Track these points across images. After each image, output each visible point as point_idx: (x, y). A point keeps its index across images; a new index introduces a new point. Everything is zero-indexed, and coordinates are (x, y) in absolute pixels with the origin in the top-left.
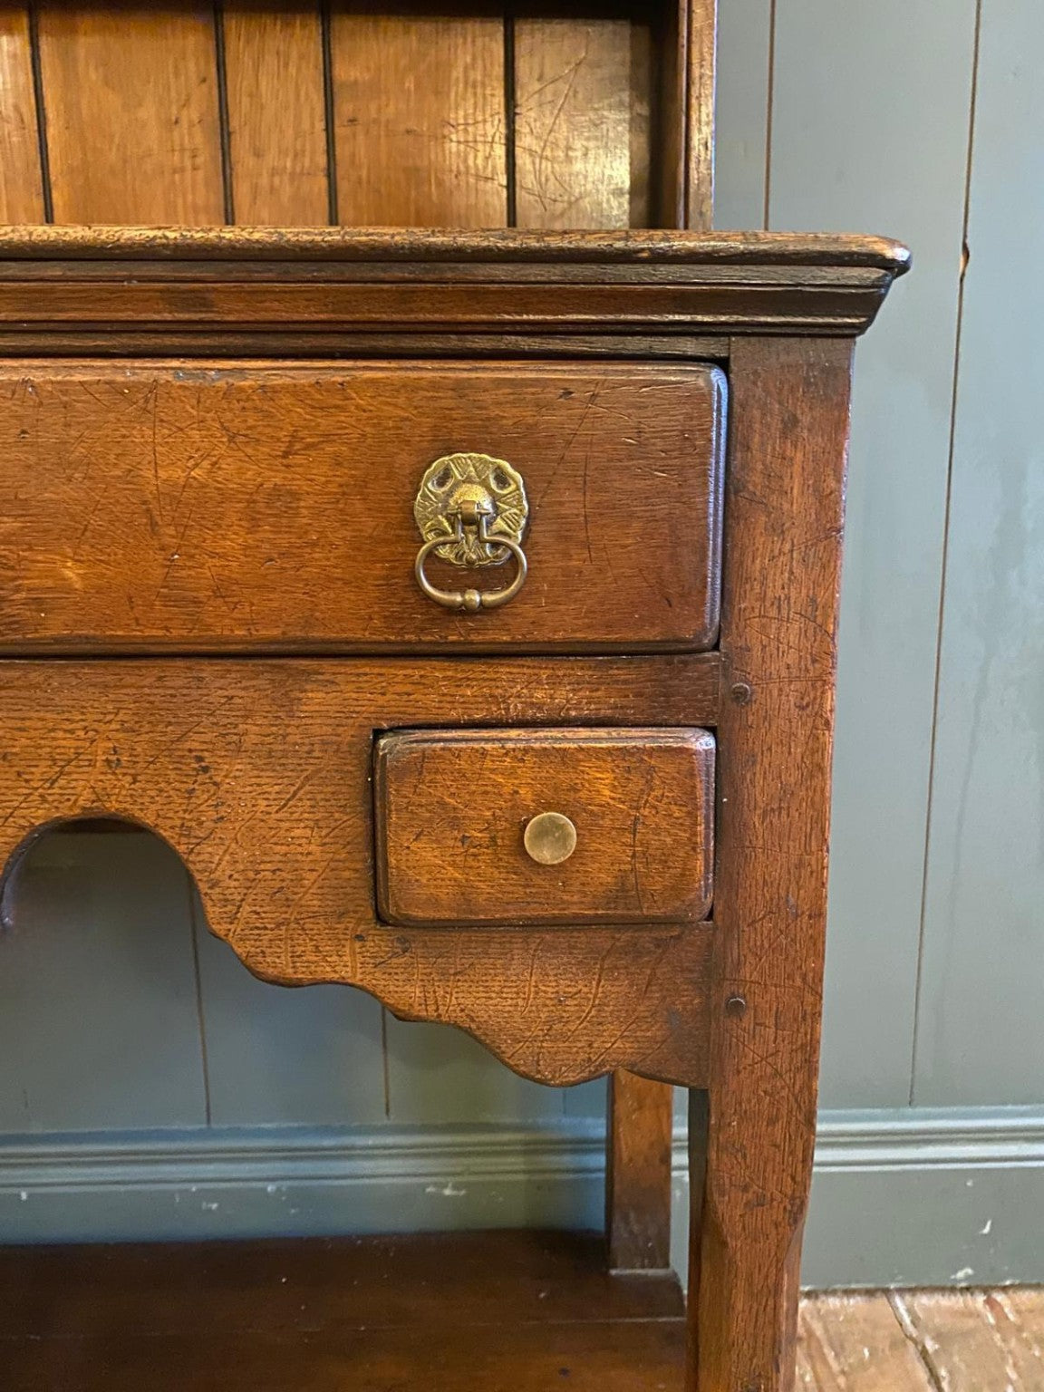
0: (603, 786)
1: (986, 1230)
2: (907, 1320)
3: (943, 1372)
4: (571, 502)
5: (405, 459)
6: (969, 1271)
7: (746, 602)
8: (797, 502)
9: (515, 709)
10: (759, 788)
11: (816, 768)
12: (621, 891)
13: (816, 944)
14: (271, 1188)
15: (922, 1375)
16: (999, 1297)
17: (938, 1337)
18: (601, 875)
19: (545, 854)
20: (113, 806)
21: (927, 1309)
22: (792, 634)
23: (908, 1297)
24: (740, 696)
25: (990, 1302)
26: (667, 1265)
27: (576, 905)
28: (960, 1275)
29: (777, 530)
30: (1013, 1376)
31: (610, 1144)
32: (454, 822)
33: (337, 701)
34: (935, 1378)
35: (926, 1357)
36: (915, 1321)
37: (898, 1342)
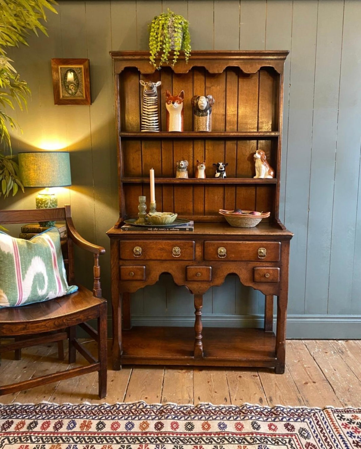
4: (269, 251)
5: (257, 248)
7: (282, 258)
8: (286, 251)
9: (264, 266)
10: (283, 272)
11: (287, 271)
12: (273, 280)
13: (288, 285)
16: (317, 341)
17: (308, 344)
18: (271, 278)
19: (267, 277)
20: (234, 272)
21: (307, 342)
22: (286, 261)
24: (282, 265)
25: (315, 341)
26: (272, 331)
27: (269, 281)
28: (311, 337)
29: (285, 253)
32: (260, 274)
33: (251, 265)
34: (307, 347)
35: (306, 345)
36: (305, 342)
37: (303, 344)
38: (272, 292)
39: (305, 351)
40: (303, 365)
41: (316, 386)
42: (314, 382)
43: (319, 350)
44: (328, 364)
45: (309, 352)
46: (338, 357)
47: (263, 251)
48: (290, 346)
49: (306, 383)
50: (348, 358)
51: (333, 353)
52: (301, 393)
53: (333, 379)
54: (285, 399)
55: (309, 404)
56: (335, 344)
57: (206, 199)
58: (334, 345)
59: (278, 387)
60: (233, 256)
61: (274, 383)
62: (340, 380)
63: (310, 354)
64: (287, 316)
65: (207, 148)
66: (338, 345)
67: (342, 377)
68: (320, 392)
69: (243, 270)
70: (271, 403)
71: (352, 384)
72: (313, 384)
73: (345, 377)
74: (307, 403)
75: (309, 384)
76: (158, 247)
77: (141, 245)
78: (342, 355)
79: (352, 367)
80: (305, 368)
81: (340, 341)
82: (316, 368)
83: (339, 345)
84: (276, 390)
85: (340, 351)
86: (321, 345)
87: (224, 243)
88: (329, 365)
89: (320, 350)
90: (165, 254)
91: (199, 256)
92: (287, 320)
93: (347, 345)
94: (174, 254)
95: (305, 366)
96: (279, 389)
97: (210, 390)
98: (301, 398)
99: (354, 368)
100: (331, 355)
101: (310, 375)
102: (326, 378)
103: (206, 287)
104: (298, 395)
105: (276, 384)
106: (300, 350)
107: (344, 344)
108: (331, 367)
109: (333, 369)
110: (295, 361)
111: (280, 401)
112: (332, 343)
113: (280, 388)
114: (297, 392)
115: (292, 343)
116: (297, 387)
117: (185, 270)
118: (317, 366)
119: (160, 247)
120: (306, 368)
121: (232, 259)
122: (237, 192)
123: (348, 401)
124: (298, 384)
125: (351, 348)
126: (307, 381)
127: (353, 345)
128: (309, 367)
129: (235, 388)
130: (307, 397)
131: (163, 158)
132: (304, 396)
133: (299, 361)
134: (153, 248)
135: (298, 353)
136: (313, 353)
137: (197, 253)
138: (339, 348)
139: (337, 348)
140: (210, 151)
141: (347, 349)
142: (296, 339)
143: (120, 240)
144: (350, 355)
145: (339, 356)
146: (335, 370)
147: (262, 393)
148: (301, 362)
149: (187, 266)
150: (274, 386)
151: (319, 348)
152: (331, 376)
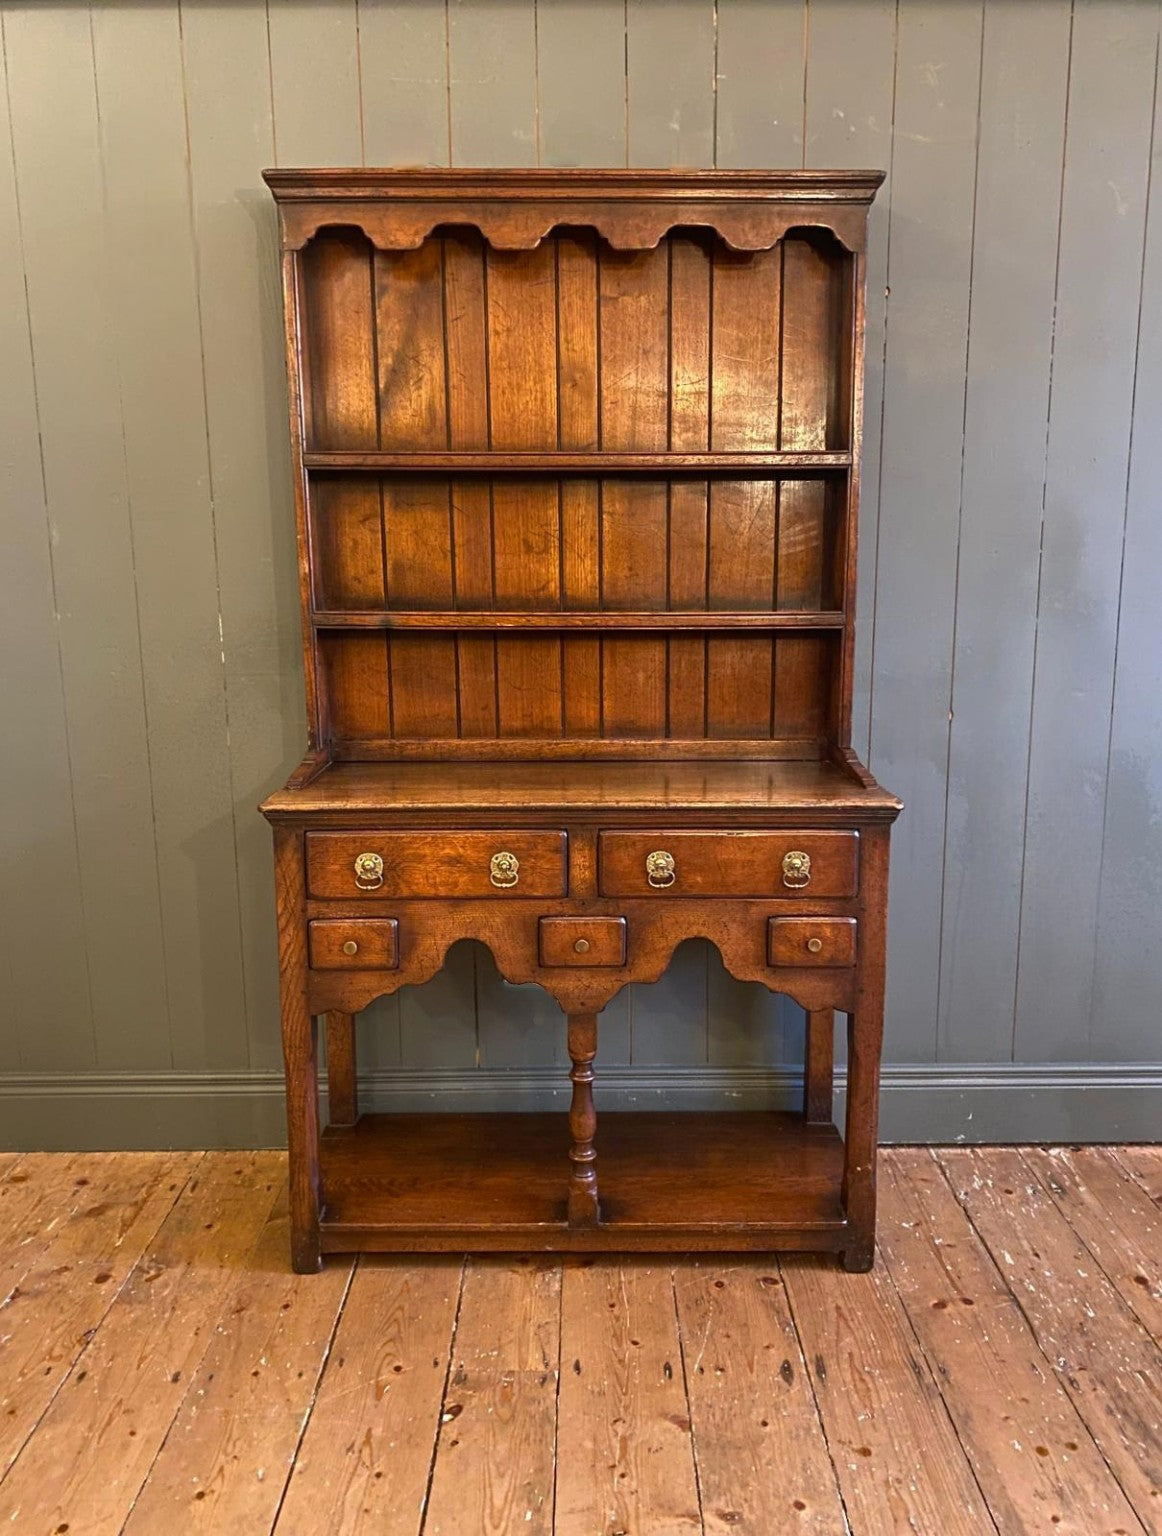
0: (828, 932)
1: (970, 1118)
2: (935, 1156)
3: (948, 1171)
4: (821, 863)
5: (780, 853)
6: (963, 1136)
7: (864, 887)
8: (877, 862)
9: (805, 912)
10: (868, 933)
11: (883, 928)
12: (832, 959)
13: (883, 975)
14: (659, 1091)
15: (939, 1171)
16: (978, 1150)
17: (947, 1161)
18: (827, 955)
19: (813, 949)
20: (702, 935)
21: (944, 1154)
22: (877, 894)
23: (936, 1150)
24: (863, 909)
25: (973, 1152)
26: (830, 1121)
27: (820, 962)
28: (959, 1138)
29: (872, 869)
30: (977, 1172)
31: (806, 1075)
32: (789, 941)
33: (758, 911)
34: (944, 1173)
35: (941, 1167)
36: (938, 1156)
37: (930, 1162)
38: (829, 1000)
39: (939, 1185)
40: (933, 1238)
41: (975, 1316)
42: (968, 1302)
43: (986, 1184)
44: (1015, 1231)
45: (952, 1189)
46: (1048, 1205)
47: (799, 861)
48: (890, 1171)
49: (941, 1305)
50: (1080, 1212)
51: (1030, 1191)
52: (922, 1341)
53: (1032, 1288)
54: (869, 1366)
55: (949, 1382)
56: (1037, 1160)
57: (605, 681)
58: (1035, 1163)
59: (846, 1320)
60: (699, 879)
61: (834, 1305)
62: (1053, 1290)
63: (955, 1197)
64: (882, 1070)
65: (606, 507)
66: (1045, 1163)
67: (1061, 1280)
68: (987, 1338)
69: (734, 929)
70: (822, 1380)
71: (1094, 1306)
72: (963, 1306)
73: (1069, 1282)
74: (941, 1376)
75: (950, 1309)
76: (442, 853)
77: (382, 849)
78: (1061, 1198)
79: (1094, 1244)
80: (937, 1250)
81: (1054, 1152)
82: (973, 1248)
83: (1051, 1165)
84: (838, 1334)
85: (1054, 1186)
86: (992, 1163)
87: (669, 837)
88: (1018, 1238)
89: (990, 1182)
90: (463, 879)
91: (584, 881)
92: (882, 1082)
93: (1078, 1163)
94: (494, 877)
95: (937, 1242)
96: (849, 1328)
97: (614, 1335)
98: (921, 1361)
99: (1101, 1249)
100: (1025, 1201)
101: (954, 1276)
102: (1007, 1285)
103: (609, 985)
104: (914, 1348)
105: (838, 1308)
106: (920, 1184)
107: (1068, 1159)
108: (1025, 1243)
109: (1031, 1252)
110: (904, 1224)
111: (852, 1373)
112: (1028, 1155)
113: (851, 1324)
114: (910, 1339)
115: (894, 1157)
116: (908, 1318)
117: (536, 932)
118: (979, 1242)
119: (448, 856)
120: (942, 1251)
121: (694, 892)
122: (711, 658)
123: (1081, 1369)
124: (914, 1308)
125: (1090, 1173)
126: (945, 1296)
127: (1098, 1162)
128: (949, 1246)
129: (701, 1326)
130: (941, 1357)
131: (459, 540)
132: (932, 1351)
133: (917, 1225)
134: (425, 856)
135: (916, 1195)
136: (966, 1194)
137: (576, 872)
138: (1052, 1176)
139: (1045, 1175)
140: (616, 517)
141: (1077, 1178)
142: (909, 1146)
143: (306, 832)
144: (1088, 1199)
145: (1050, 1202)
146: (1037, 1255)
147: (790, 1345)
148: (924, 1226)
149: (541, 918)
150: (833, 1315)
151: (984, 1176)
152: (1024, 1277)
